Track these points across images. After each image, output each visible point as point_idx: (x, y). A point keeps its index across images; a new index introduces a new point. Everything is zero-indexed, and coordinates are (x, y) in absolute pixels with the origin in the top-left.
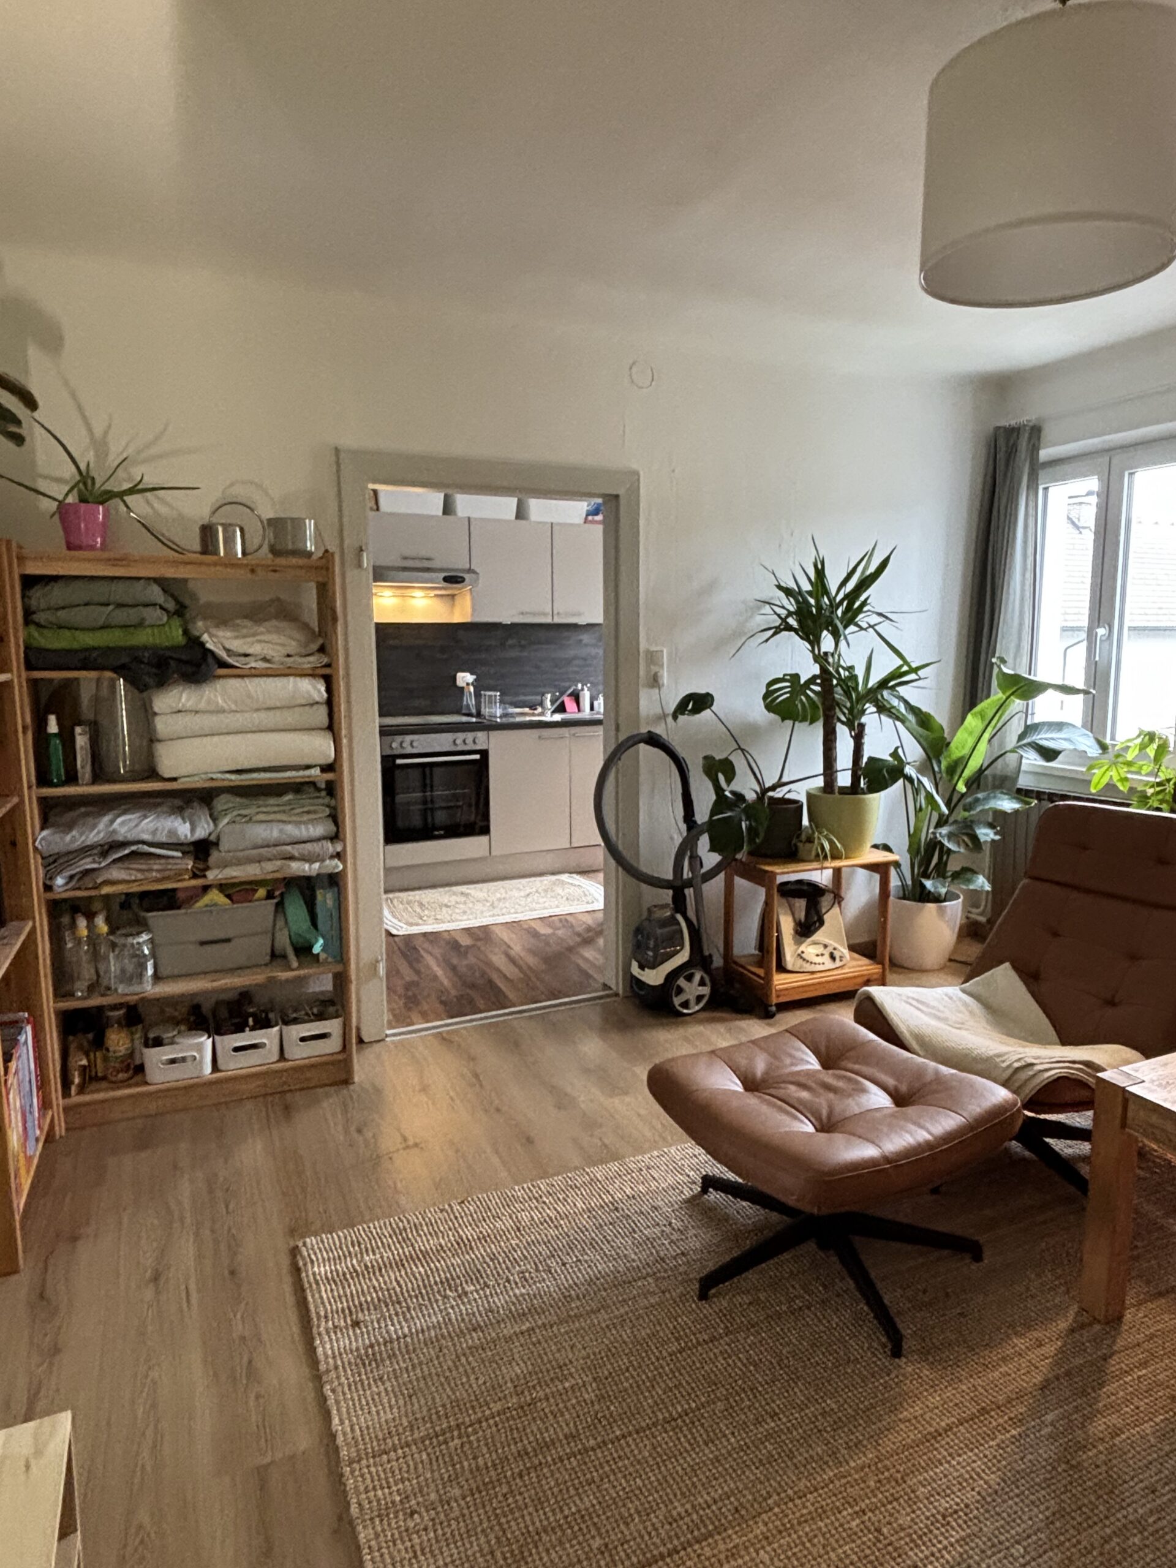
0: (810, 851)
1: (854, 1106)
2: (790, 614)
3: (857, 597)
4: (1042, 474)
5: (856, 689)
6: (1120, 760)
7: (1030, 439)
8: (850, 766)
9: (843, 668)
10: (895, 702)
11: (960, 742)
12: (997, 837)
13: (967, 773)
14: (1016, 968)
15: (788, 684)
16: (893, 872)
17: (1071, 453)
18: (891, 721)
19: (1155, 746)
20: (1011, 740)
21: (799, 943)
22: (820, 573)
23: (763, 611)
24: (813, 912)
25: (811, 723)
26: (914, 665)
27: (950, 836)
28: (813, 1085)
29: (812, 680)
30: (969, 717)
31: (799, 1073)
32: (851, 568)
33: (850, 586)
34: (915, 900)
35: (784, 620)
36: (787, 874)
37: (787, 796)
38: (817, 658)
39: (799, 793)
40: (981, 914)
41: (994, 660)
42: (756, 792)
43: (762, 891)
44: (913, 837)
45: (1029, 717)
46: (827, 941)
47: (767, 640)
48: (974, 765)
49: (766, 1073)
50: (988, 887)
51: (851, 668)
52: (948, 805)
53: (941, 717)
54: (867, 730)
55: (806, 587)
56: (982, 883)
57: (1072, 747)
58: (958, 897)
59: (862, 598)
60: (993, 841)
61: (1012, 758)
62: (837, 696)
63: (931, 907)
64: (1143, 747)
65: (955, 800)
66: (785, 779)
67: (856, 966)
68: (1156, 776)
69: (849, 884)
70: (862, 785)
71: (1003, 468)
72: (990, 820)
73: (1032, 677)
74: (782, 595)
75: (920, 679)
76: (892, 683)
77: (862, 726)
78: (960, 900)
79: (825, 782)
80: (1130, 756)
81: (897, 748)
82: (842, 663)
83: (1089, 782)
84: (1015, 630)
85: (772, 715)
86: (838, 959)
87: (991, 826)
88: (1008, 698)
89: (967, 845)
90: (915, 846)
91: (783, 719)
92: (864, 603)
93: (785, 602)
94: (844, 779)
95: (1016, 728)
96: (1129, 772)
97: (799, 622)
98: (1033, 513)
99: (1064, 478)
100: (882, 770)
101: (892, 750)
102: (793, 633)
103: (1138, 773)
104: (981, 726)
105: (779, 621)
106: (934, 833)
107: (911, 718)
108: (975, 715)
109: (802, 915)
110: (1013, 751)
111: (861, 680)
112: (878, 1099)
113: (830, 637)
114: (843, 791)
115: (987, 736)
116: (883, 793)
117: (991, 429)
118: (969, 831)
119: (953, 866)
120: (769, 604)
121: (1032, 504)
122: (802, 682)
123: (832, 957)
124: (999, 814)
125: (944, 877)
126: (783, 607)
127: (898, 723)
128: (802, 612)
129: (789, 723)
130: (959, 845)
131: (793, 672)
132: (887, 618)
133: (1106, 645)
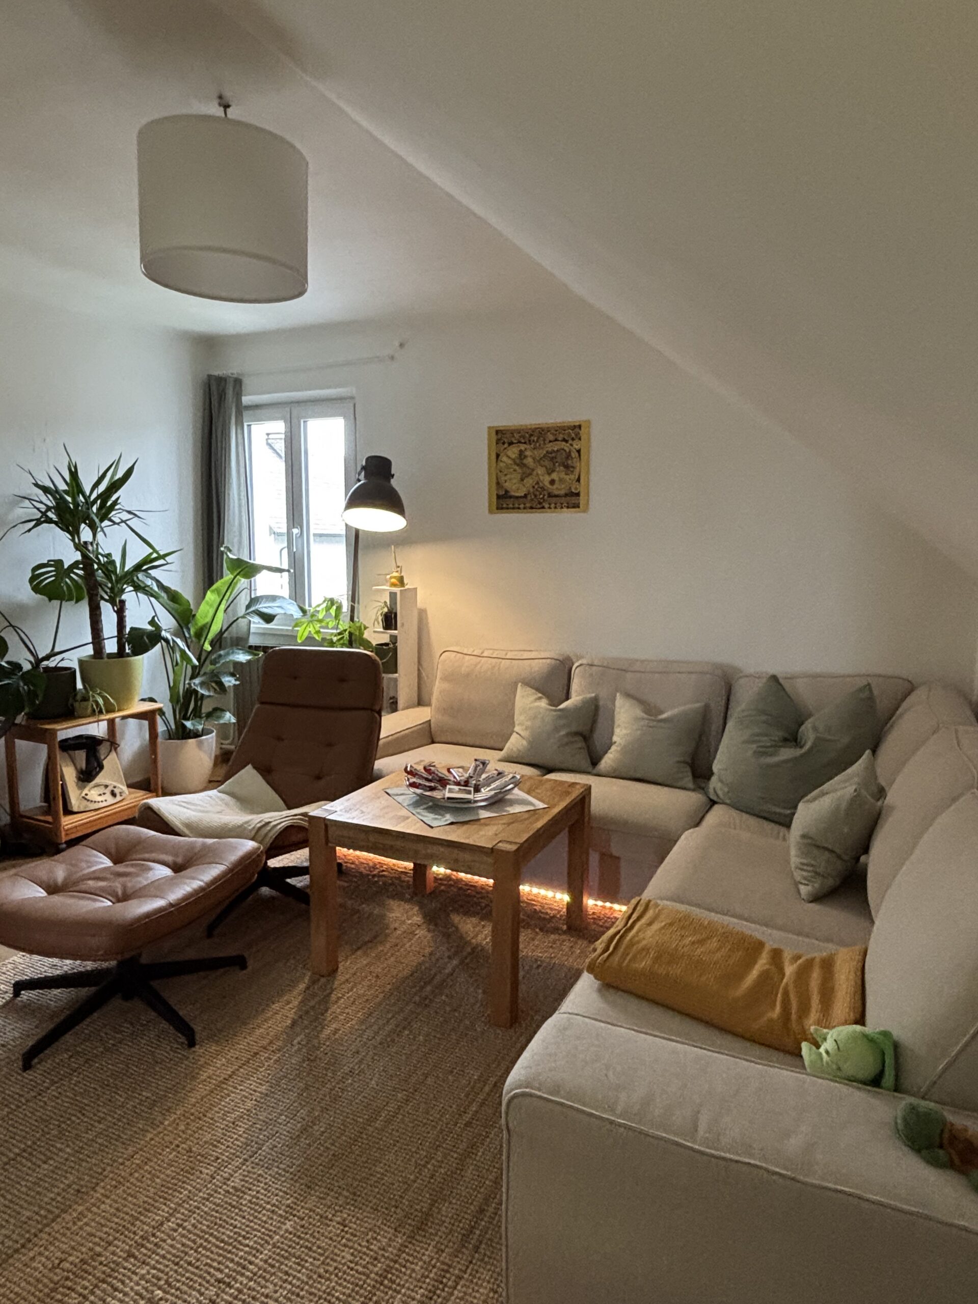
0: (86, 709)
1: (143, 880)
2: (49, 509)
3: (110, 497)
4: (246, 414)
5: (115, 572)
6: (314, 618)
7: (234, 388)
8: (116, 634)
9: (102, 555)
10: (149, 582)
11: (204, 613)
12: (238, 683)
13: (211, 636)
14: (255, 768)
15: (53, 569)
16: (159, 720)
17: (265, 402)
18: (146, 597)
19: (334, 607)
20: (242, 611)
21: (81, 788)
22: (74, 474)
23: (22, 505)
24: (93, 759)
25: (77, 601)
26: (162, 553)
27: (202, 684)
28: (108, 876)
29: (75, 565)
30: (209, 593)
31: (94, 872)
32: (101, 473)
33: (102, 487)
34: (178, 739)
35: (44, 514)
36: (67, 731)
37: (59, 665)
38: (78, 547)
39: (71, 661)
40: (230, 744)
41: (222, 549)
42: (31, 662)
43: (44, 748)
44: (173, 689)
45: (253, 592)
46: (108, 782)
47: (29, 530)
48: (215, 629)
49: (65, 879)
50: (233, 720)
51: (108, 556)
52: (199, 659)
53: (187, 593)
54: (127, 605)
55: (62, 486)
56: (229, 717)
57: (282, 612)
58: (212, 732)
59: (114, 498)
60: (235, 685)
61: (242, 623)
62: (99, 579)
63: (191, 741)
64: (328, 609)
65: (203, 658)
66: (57, 650)
67: (134, 798)
68: (337, 628)
69: (123, 733)
70: (127, 651)
71: (217, 405)
72: (232, 670)
73: (252, 561)
74: (40, 492)
75: (167, 564)
76: (145, 567)
77: (123, 602)
78: (214, 734)
79: (94, 649)
80: (321, 616)
81: (153, 618)
82: (100, 550)
83: (296, 637)
84: (236, 529)
85: (39, 596)
86: (118, 795)
87: (233, 675)
88: (235, 577)
89: (215, 690)
90: (175, 698)
91: (50, 600)
92: (115, 503)
93: (44, 498)
94: (111, 647)
95: (243, 600)
96: (321, 627)
97: (58, 515)
98: (241, 444)
99: (259, 420)
100: (142, 637)
101: (150, 619)
102: (53, 525)
103: (327, 628)
104: (218, 600)
105: (40, 515)
106: (189, 684)
107: (163, 594)
108: (213, 591)
109: (83, 765)
110: (243, 617)
111: (118, 565)
112: (162, 872)
113: (87, 528)
114: (110, 656)
115: (223, 607)
116: (145, 655)
117: (206, 376)
118: (215, 679)
119: (206, 708)
120: (29, 499)
121: (240, 436)
122: (66, 567)
123: (113, 794)
124: (237, 664)
125: (200, 717)
126: (41, 502)
127: (152, 599)
128: (61, 507)
129: (56, 603)
130: (209, 690)
131: (56, 558)
132: (136, 515)
133: (300, 540)
